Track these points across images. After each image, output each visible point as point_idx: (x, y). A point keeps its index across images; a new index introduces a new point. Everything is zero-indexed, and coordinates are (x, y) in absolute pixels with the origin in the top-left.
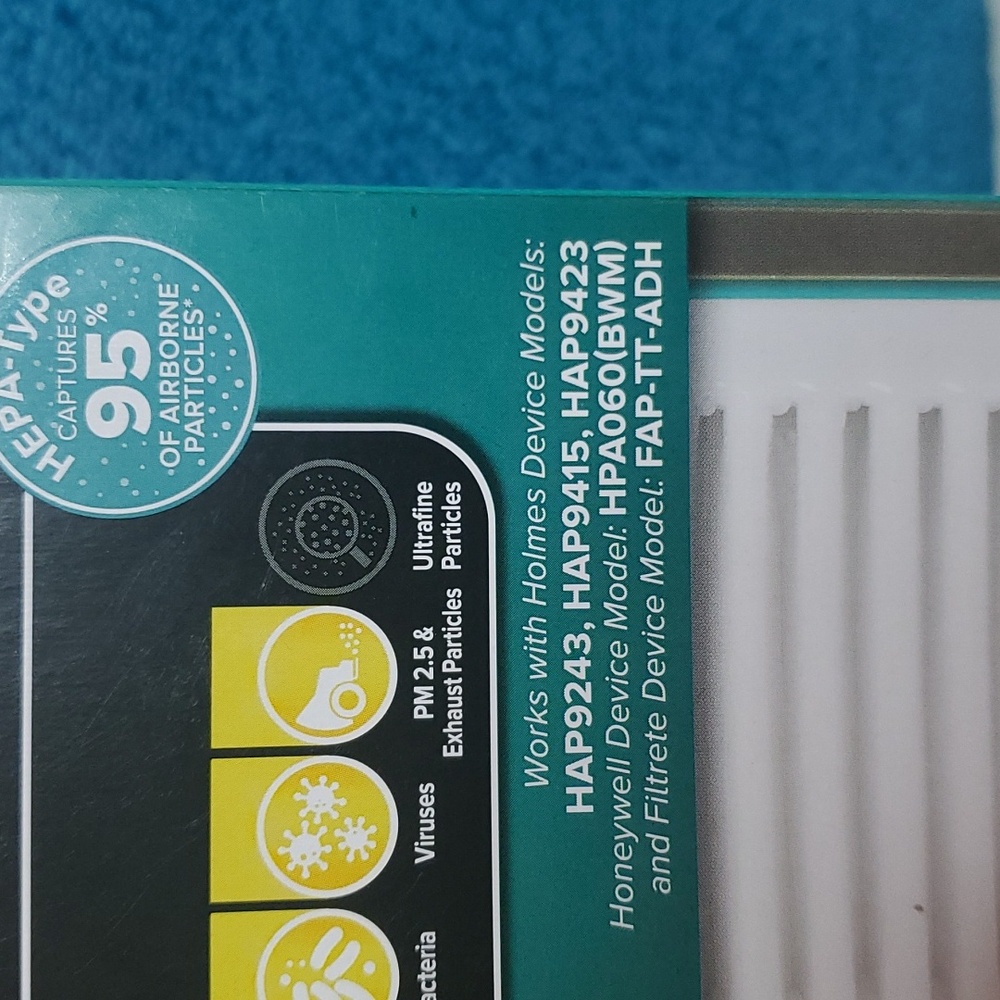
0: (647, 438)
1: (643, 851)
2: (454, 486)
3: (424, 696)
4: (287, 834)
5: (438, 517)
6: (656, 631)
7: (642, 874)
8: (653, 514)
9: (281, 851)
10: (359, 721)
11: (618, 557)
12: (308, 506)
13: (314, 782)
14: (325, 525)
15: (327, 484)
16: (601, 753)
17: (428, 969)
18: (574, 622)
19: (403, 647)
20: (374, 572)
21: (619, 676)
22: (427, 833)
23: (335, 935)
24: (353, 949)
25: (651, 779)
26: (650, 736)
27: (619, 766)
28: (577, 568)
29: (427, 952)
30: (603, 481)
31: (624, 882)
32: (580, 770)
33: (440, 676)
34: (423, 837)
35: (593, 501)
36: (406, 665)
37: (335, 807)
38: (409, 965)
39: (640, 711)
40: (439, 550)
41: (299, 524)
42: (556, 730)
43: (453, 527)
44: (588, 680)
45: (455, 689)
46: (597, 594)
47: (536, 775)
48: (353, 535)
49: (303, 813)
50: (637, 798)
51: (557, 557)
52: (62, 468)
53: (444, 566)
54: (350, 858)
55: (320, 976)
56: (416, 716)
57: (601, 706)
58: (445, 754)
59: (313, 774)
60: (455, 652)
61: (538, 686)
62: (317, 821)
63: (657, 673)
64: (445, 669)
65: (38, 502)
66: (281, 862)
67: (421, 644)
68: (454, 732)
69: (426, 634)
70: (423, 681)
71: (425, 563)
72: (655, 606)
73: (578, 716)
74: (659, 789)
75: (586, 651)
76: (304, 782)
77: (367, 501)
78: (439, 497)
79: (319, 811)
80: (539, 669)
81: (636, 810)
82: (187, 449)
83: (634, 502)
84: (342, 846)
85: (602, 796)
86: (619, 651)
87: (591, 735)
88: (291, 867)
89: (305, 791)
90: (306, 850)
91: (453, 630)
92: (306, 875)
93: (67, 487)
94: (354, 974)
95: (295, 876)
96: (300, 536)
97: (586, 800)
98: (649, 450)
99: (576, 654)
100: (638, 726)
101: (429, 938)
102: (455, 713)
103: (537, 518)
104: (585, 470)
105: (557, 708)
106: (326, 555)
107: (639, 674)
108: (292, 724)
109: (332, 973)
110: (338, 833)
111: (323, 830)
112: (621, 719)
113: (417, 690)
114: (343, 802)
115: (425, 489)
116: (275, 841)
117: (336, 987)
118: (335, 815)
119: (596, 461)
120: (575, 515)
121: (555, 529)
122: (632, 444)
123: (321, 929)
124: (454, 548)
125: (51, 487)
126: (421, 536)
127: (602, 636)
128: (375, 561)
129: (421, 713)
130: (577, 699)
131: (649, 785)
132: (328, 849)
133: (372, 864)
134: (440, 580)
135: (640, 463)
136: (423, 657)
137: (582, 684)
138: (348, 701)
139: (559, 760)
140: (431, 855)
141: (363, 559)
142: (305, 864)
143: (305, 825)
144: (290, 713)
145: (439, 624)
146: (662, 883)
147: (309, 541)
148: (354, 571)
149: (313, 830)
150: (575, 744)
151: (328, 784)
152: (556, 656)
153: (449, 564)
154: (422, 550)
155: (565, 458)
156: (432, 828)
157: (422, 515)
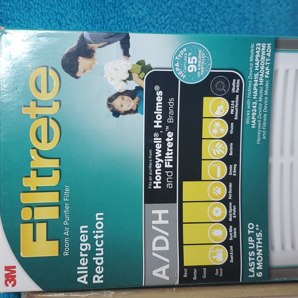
0: (267, 73)
1: (262, 133)
2: (239, 80)
3: (232, 111)
4: (213, 129)
5: (236, 85)
6: (266, 102)
7: (261, 136)
8: (267, 85)
9: (212, 131)
10: (223, 114)
11: (261, 91)
12: (218, 83)
13: (217, 122)
14: (220, 86)
15: (220, 80)
16: (257, 119)
17: (231, 148)
18: (254, 100)
19: (230, 103)
20: (226, 93)
21: (260, 108)
22: (232, 130)
23: (219, 143)
24: (221, 145)
25: (264, 123)
26: (264, 117)
27: (259, 121)
28: (256, 93)
29: (231, 146)
30: (260, 80)
31: (259, 137)
32: (254, 122)
33: (235, 108)
35: (259, 83)
36: (230, 106)
37: (219, 126)
38: (229, 147)
39: (263, 113)
40: (236, 89)
41: (216, 85)
42: (251, 116)
43: (238, 86)
44: (256, 109)
45: (237, 110)
46: (258, 96)
47: (248, 122)
48: (224, 87)
49: (215, 126)
50: (261, 126)
51: (252, 91)
52: (184, 77)
53: (236, 92)
54: (221, 133)
55: (217, 149)
56: (231, 113)
57: (257, 113)
58: (235, 119)
59: (216, 121)
60: (237, 104)
61: (249, 109)
62: (217, 127)
63: (266, 108)
64: (235, 107)
65: (181, 82)
66: (212, 133)
67: (232, 103)
68: (236, 116)
69: (233, 102)
70: (232, 108)
71: (233, 91)
72: (266, 98)
73: (254, 114)
74: (265, 124)
75: (256, 105)
76: (215, 122)
77: (226, 82)
78: (236, 82)
79: (217, 126)
80: (249, 107)
81: (261, 127)
82: (201, 74)
83: (264, 83)
84: (220, 131)
85: (257, 125)
86: (260, 105)
87: (256, 117)
88: (213, 134)
89: (215, 123)
90: (215, 131)
91: (237, 101)
92: (215, 135)
93: (184, 80)
94: (221, 148)
95: (214, 135)
96: (216, 87)
97: (255, 126)
98: (267, 75)
99: (254, 105)
100: (262, 116)
101: (232, 144)
102: (237, 113)
103: (250, 85)
104: (257, 78)
105: (251, 113)
106: (220, 90)
107: (263, 108)
108: (214, 114)
109: (218, 148)
110: (220, 129)
111: (218, 129)
112: (260, 114)
113: (231, 110)
114: (220, 125)
115: (234, 80)
116: (211, 130)
117: (219, 150)
118: (219, 127)
119: (259, 77)
120: (256, 85)
121: (253, 87)
122: (265, 74)
123: (217, 142)
124: (238, 89)
125: (183, 79)
126: (233, 87)
127: (258, 103)
128: (226, 91)
129: (232, 113)
130: (254, 112)
131: (263, 124)
132: (218, 131)
133: (224, 134)
134: (236, 94)
135: (265, 77)
136: (232, 105)
137: (255, 109)
138: (222, 111)
139: (251, 120)
140: (232, 133)
141: (225, 91)
142: (215, 133)
143: (215, 128)
144: (214, 113)
145: (235, 100)
146: (264, 138)
147: (217, 88)
148: (224, 92)
149: (216, 129)
150: (253, 118)
151: (218, 123)
152: (251, 105)
153: (237, 92)
154: (233, 89)
155: (255, 76)
157: (234, 84)
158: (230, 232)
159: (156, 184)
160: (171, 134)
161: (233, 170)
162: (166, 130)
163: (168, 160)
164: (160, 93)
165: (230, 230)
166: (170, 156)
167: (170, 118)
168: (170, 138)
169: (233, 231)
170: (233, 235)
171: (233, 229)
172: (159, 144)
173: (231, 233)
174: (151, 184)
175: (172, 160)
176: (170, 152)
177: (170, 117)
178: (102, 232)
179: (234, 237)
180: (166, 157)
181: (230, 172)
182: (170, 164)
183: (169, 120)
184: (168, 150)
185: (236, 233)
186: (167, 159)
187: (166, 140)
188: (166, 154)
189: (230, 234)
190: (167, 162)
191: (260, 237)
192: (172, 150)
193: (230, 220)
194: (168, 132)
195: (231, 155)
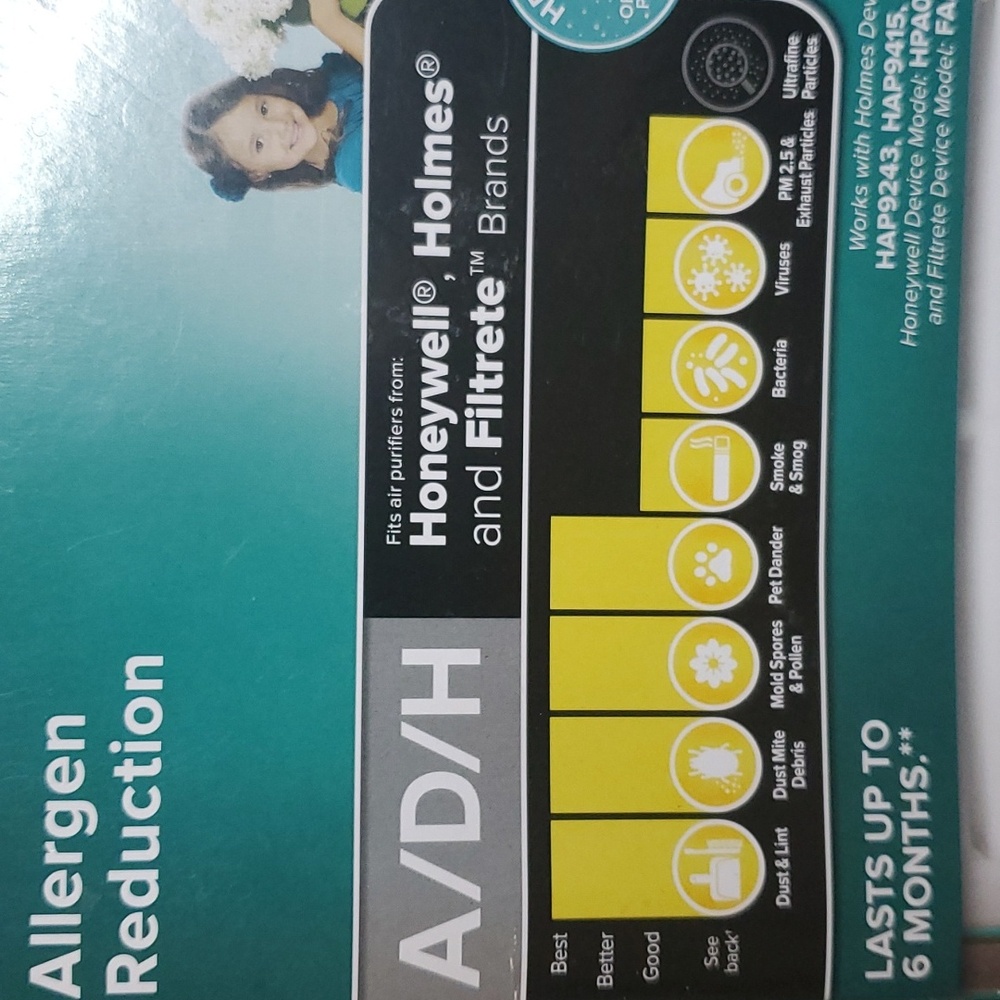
0: (943, 15)
1: (925, 296)
2: (813, 41)
3: (786, 184)
4: (694, 271)
5: (802, 61)
6: (942, 148)
7: (924, 310)
8: (946, 67)
9: (690, 282)
10: (743, 199)
11: (920, 97)
12: (715, 50)
13: (712, 238)
14: (725, 62)
15: (729, 36)
16: (903, 228)
17: (781, 363)
18: (888, 140)
19: (775, 149)
20: (757, 98)
21: (916, 178)
22: (783, 276)
23: (722, 338)
24: (734, 348)
25: (933, 249)
26: (934, 220)
27: (913, 238)
28: (893, 102)
29: (781, 353)
30: (913, 43)
31: (912, 316)
32: (887, 240)
33: (797, 172)
34: (781, 278)
35: (907, 55)
36: (776, 162)
37: (725, 255)
38: (770, 360)
39: (929, 202)
40: (801, 85)
41: (709, 62)
42: (873, 212)
43: (811, 68)
44: (896, 178)
45: (807, 181)
46: (906, 119)
47: (858, 241)
48: (744, 71)
49: (704, 258)
50: (924, 260)
51: (880, 94)
52: (557, 15)
53: (803, 97)
54: (734, 290)
55: (712, 363)
56: (780, 198)
57: (904, 195)
58: (798, 225)
59: (712, 232)
60: (808, 155)
61: (863, 181)
62: (713, 263)
63: (942, 176)
64: (800, 168)
65: (541, 39)
66: (690, 289)
67: (786, 148)
68: (805, 208)
69: (789, 142)
70: (786, 173)
71: (791, 93)
72: (943, 131)
73: (887, 204)
74: (938, 253)
75: (896, 159)
76: (706, 237)
77: (756, 49)
78: (803, 47)
79: (715, 258)
80: (863, 170)
81: (923, 267)
82: (638, 6)
83: (934, 58)
84: (728, 282)
85: (901, 258)
86: (917, 160)
87: (897, 216)
88: (695, 293)
89: (706, 244)
90: (706, 282)
91: (808, 140)
92: (705, 299)
93: (560, 28)
94: (734, 364)
95: (698, 298)
96: (709, 71)
97: (891, 259)
98: (945, 23)
99: (889, 161)
100: (928, 212)
101: (782, 344)
102: (807, 197)
103: (868, 66)
104: (902, 34)
105: (875, 197)
106: (725, 85)
107: (929, 178)
108: (699, 198)
109: (720, 362)
110: (726, 273)
111: (717, 270)
112: (916, 206)
113: (781, 180)
114: (730, 253)
115: (794, 41)
116: (686, 274)
117: (723, 371)
118: (725, 261)
119: (910, 28)
120: (893, 65)
121: (879, 74)
122: (934, 17)
123: (714, 332)
124: (811, 84)
125: (549, 26)
126: (789, 75)
127: (907, 150)
128: (758, 89)
129: (784, 195)
130: (888, 192)
131: (931, 252)
132: (720, 283)
133: (747, 293)
134: (800, 105)
135: (938, 31)
136: (787, 158)
137: (891, 182)
138: (737, 184)
139: (873, 232)
140: (786, 291)
141: (749, 88)
142: (704, 291)
143: (705, 266)
144: (699, 191)
145: (800, 135)
146: (937, 317)
147: (715, 73)
148: (744, 96)
149: (710, 269)
150: (885, 222)
151: (721, 240)
152: (875, 162)
153: (808, 95)
154: (790, 84)
155: (888, 25)
156: (787, 273)
157: (791, 59)
158: (774, 759)
159: (421, 525)
160: (495, 292)
161: (788, 468)
162: (472, 271)
163: (481, 413)
164: (445, 91)
165: (774, 751)
166: (488, 391)
167: (492, 212)
168: (491, 308)
169: (790, 758)
170: (791, 773)
171: (789, 746)
172: (437, 334)
173: (780, 764)
174: (396, 523)
175: (498, 414)
176: (490, 375)
177: (489, 207)
178: (156, 746)
179: (794, 785)
180: (471, 399)
181: (776, 475)
182: (492, 433)
183: (486, 223)
184: (482, 364)
185: (803, 765)
186: (475, 406)
187: (474, 316)
188: (473, 383)
189: (776, 768)
190: (477, 420)
191: (919, 790)
192: (498, 366)
193: (773, 705)
194: (478, 278)
195: (779, 395)
